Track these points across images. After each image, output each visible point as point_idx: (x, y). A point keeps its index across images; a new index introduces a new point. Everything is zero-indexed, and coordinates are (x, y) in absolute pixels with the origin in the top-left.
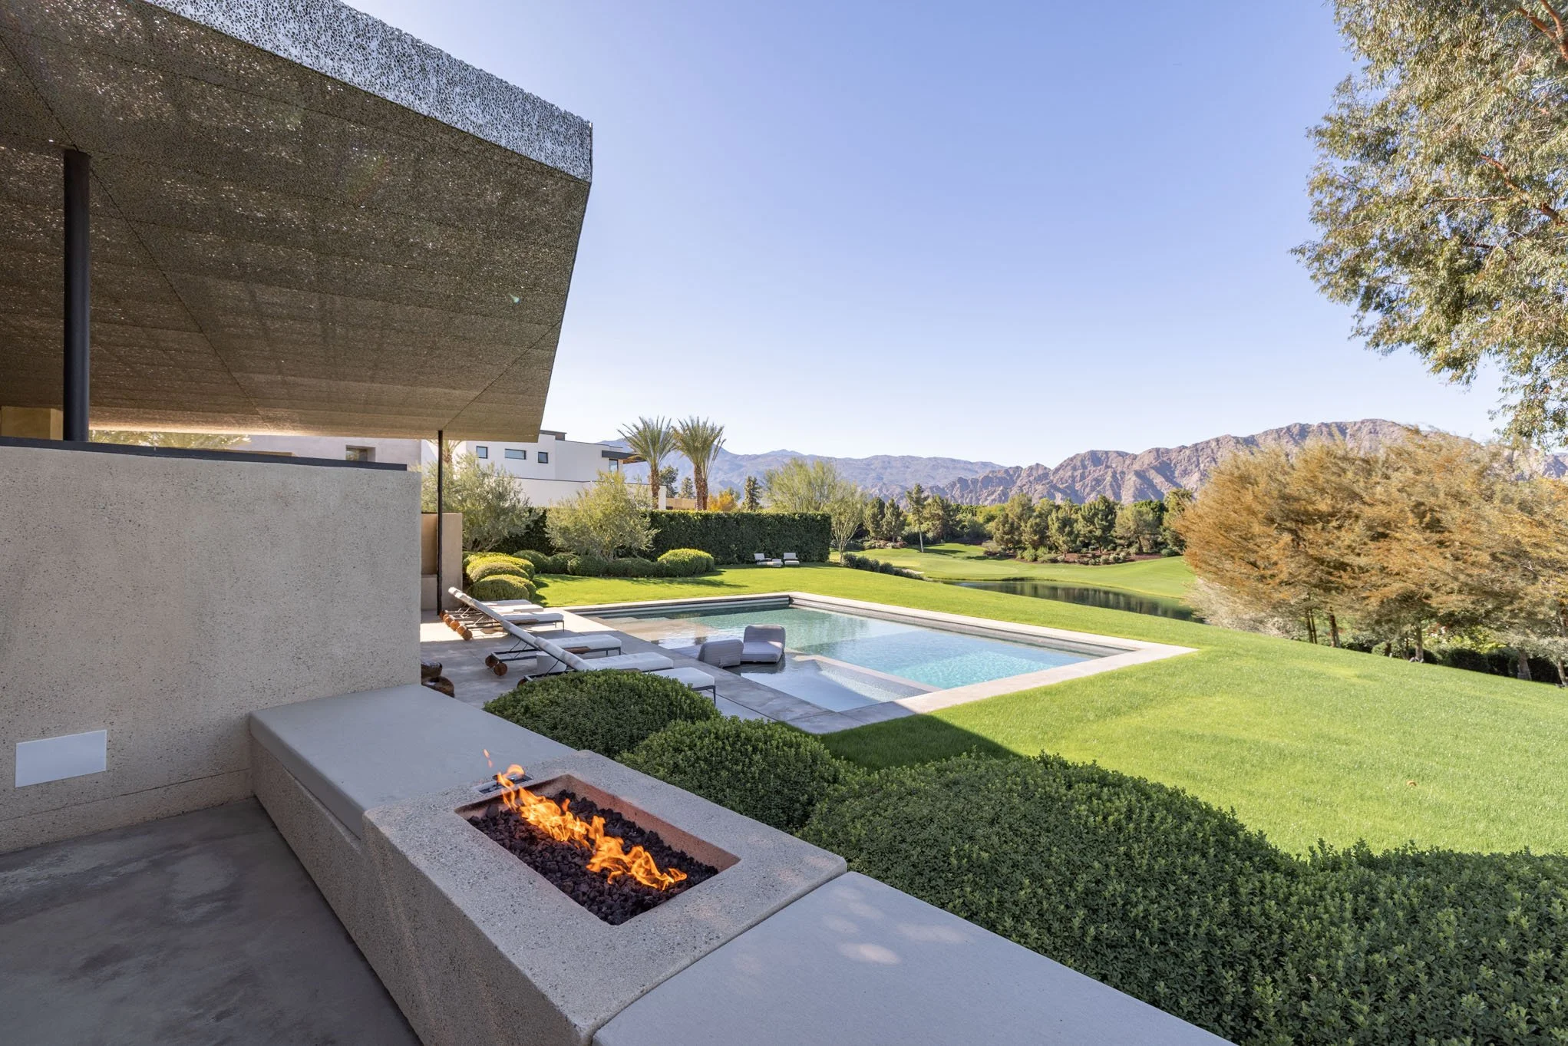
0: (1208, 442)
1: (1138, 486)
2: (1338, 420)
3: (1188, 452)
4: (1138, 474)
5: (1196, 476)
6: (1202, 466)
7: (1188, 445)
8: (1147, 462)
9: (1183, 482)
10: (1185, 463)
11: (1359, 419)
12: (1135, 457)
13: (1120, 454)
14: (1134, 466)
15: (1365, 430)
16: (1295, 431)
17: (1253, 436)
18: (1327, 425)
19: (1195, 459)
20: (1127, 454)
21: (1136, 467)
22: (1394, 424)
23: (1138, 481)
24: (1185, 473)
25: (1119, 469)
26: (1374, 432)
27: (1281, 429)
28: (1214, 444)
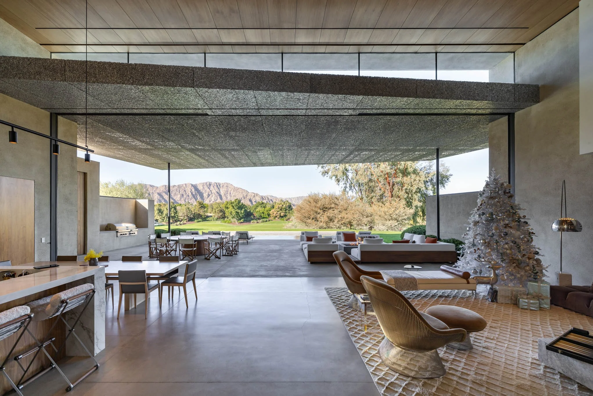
0: (182, 185)
1: (159, 198)
2: (219, 182)
3: (176, 187)
4: (159, 194)
5: (179, 196)
6: (181, 192)
7: (176, 185)
8: (162, 190)
9: (175, 198)
10: (175, 191)
11: (224, 182)
12: (157, 188)
13: (151, 186)
14: (157, 191)
15: (225, 186)
16: (208, 184)
17: (196, 184)
18: (216, 183)
19: (178, 190)
20: (154, 186)
21: (158, 191)
22: (232, 185)
23: (159, 197)
24: (175, 194)
25: (151, 192)
26: (227, 186)
27: (204, 183)
28: (184, 186)
